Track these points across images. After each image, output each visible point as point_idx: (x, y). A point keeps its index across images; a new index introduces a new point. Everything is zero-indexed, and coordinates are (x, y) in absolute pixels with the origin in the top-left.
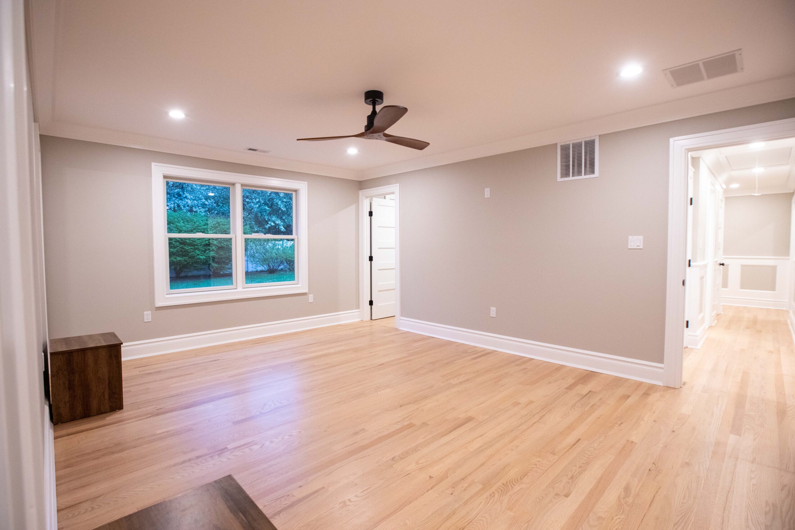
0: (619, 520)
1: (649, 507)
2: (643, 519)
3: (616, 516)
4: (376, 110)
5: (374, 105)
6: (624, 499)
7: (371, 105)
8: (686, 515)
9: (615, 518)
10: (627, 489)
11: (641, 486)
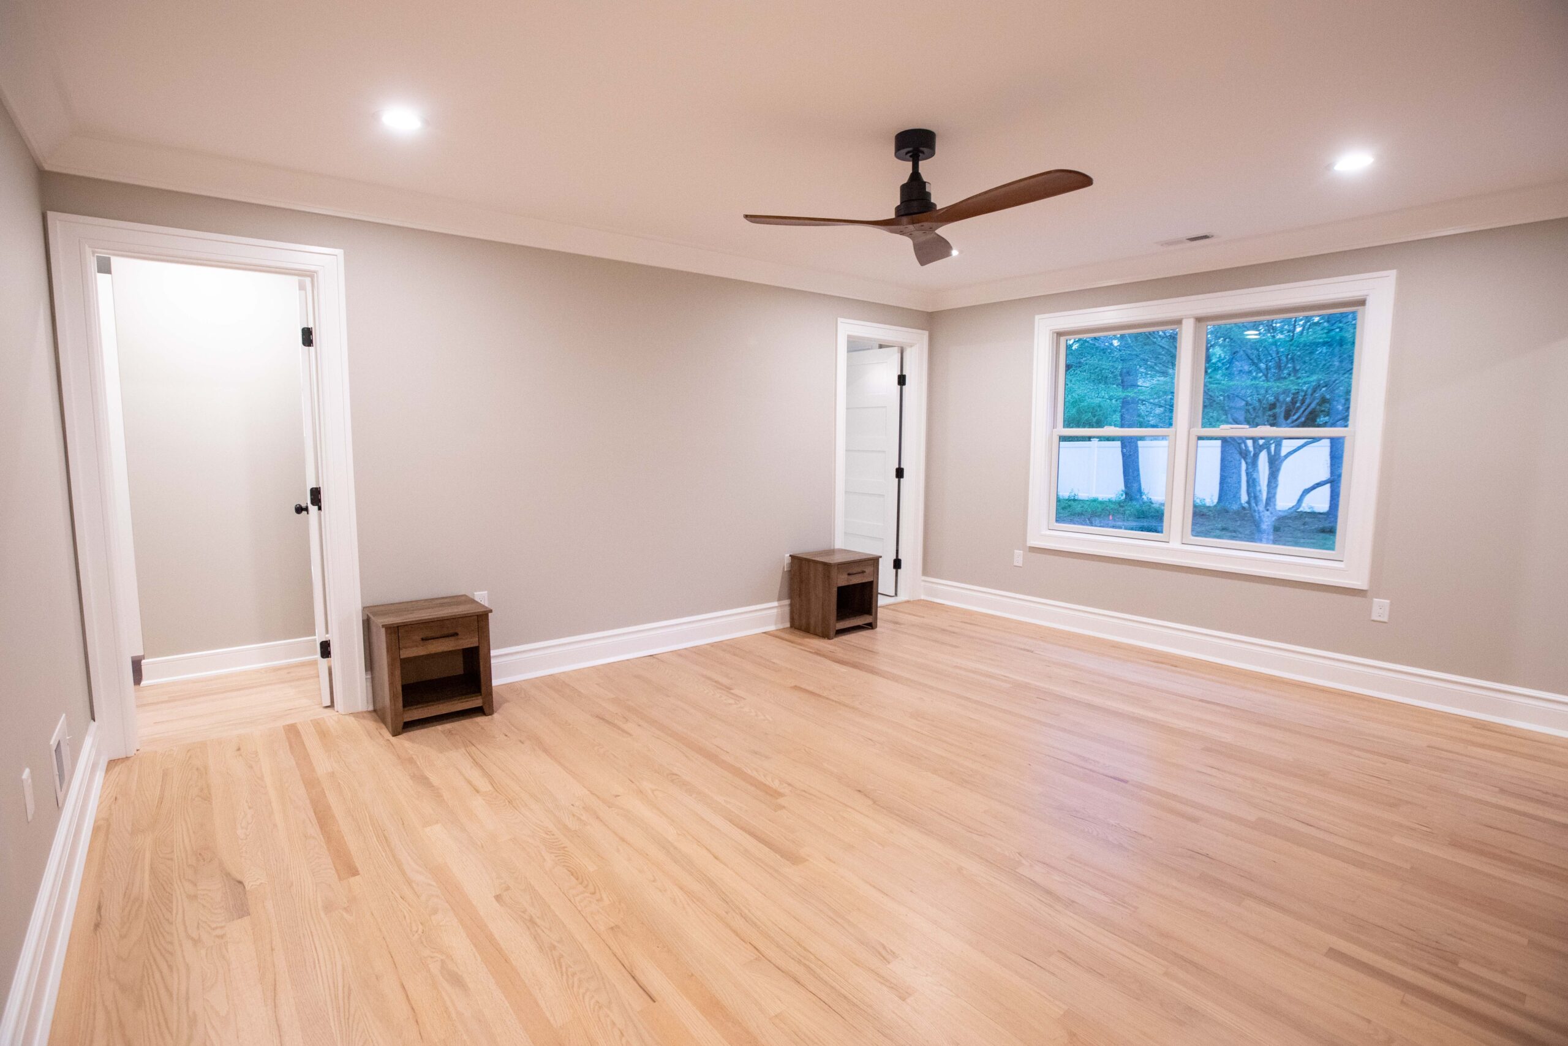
0: (415, 929)
1: (402, 984)
2: (392, 957)
3: (423, 930)
4: (920, 171)
5: (915, 159)
6: (442, 960)
7: (909, 161)
8: (347, 1021)
9: (421, 927)
10: (457, 980)
11: (447, 1008)
